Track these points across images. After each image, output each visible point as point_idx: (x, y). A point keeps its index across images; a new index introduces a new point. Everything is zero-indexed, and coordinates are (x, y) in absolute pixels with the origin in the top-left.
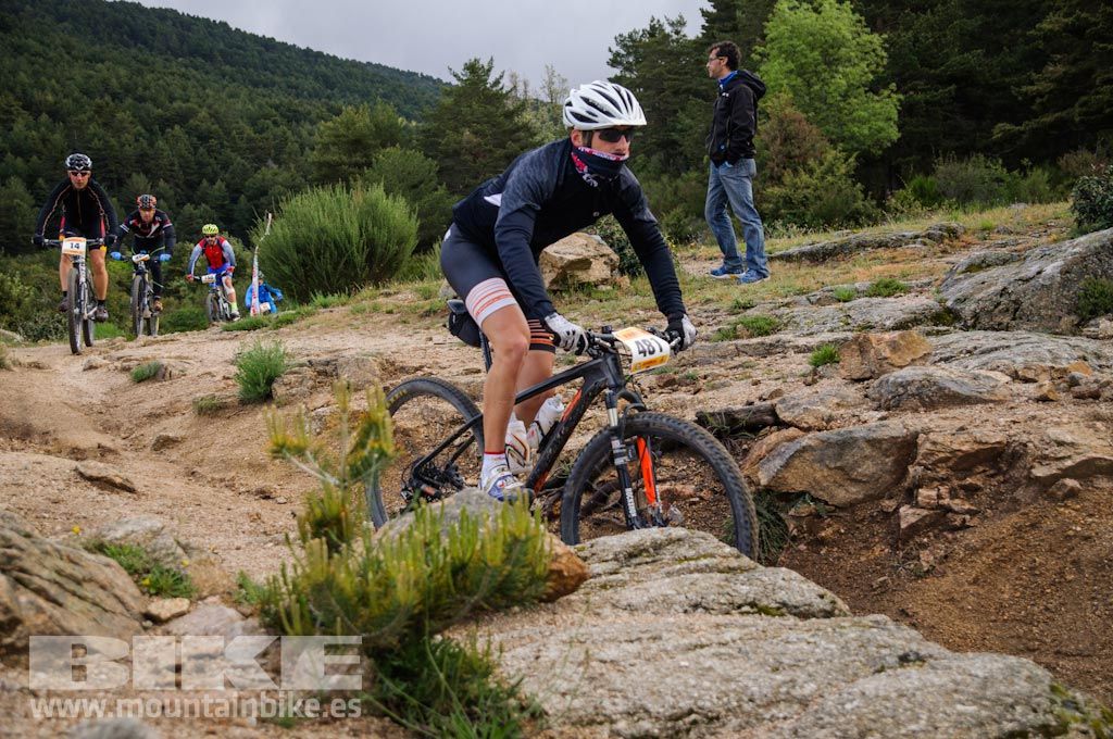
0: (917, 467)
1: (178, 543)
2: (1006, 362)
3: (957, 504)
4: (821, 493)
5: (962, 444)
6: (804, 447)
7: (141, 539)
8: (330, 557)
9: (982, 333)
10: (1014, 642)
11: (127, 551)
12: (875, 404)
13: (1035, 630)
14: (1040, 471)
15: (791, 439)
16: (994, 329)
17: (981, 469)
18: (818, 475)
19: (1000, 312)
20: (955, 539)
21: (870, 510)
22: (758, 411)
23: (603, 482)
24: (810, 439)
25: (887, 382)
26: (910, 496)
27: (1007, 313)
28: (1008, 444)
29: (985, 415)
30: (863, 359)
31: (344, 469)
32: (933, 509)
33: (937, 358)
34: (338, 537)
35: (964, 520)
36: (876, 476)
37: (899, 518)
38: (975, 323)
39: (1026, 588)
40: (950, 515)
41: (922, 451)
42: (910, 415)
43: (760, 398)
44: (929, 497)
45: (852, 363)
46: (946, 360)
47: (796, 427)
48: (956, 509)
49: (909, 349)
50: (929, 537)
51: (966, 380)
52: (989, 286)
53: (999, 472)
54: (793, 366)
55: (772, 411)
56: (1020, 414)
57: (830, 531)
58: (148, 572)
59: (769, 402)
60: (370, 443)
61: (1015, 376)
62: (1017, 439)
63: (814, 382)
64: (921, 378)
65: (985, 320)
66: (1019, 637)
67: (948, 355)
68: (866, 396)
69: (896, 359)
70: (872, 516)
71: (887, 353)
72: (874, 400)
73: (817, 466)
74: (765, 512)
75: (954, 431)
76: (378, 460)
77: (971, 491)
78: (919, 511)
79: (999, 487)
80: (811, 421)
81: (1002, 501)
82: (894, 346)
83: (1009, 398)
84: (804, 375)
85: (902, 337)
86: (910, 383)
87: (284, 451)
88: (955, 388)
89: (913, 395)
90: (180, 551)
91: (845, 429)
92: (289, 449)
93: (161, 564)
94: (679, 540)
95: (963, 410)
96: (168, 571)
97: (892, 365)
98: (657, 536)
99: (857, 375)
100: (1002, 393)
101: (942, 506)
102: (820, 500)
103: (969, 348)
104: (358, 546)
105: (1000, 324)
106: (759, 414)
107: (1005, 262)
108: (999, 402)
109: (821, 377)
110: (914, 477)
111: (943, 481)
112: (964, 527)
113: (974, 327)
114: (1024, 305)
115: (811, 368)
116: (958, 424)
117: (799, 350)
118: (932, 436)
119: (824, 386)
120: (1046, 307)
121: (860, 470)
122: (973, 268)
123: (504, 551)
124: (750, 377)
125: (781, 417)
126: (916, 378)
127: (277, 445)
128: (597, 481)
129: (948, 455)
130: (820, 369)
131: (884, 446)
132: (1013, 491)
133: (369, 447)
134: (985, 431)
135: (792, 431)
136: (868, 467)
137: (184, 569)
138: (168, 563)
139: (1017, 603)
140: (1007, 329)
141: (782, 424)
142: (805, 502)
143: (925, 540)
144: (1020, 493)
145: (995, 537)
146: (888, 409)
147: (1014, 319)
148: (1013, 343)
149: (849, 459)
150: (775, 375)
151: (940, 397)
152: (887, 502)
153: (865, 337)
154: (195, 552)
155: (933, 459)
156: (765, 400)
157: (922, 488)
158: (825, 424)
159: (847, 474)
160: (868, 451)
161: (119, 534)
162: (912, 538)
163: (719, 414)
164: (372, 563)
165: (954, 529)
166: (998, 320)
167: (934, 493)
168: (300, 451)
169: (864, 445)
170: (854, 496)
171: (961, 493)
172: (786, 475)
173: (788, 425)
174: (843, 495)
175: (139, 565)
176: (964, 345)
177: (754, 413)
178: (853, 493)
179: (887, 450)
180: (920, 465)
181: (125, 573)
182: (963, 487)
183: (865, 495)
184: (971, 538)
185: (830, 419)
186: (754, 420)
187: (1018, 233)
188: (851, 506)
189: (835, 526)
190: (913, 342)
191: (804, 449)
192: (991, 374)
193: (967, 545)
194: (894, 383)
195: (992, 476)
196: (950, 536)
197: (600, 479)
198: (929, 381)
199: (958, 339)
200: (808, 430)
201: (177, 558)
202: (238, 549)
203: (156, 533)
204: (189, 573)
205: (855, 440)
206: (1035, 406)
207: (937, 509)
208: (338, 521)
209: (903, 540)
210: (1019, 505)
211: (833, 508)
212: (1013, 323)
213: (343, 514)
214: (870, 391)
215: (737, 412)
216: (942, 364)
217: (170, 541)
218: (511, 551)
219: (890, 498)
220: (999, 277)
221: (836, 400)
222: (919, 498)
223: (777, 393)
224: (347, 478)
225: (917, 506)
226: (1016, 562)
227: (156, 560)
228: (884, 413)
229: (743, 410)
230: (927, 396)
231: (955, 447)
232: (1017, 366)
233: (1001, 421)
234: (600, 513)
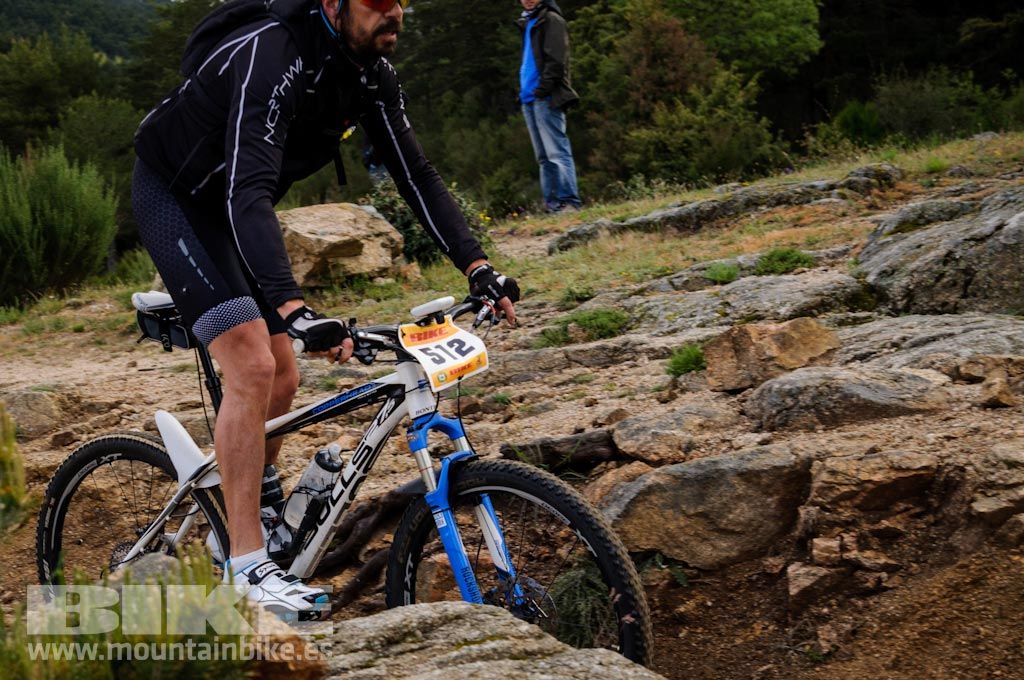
0: (811, 508)
2: (945, 356)
3: (868, 557)
4: (677, 551)
5: (874, 471)
6: (650, 487)
9: (918, 318)
12: (754, 424)
14: (984, 506)
15: (632, 478)
16: (934, 312)
17: (902, 506)
18: (672, 526)
19: (944, 287)
20: (867, 607)
21: (747, 573)
22: (589, 440)
23: (373, 551)
24: (657, 474)
25: (770, 390)
26: (803, 552)
27: (954, 288)
28: (939, 469)
29: (909, 431)
30: (740, 360)
32: (834, 566)
33: (850, 356)
35: (879, 580)
36: (755, 523)
37: (787, 579)
38: (909, 304)
40: (859, 573)
41: (816, 484)
42: (802, 435)
43: (595, 424)
44: (827, 549)
45: (724, 367)
46: (863, 358)
47: (643, 460)
48: (867, 564)
49: (805, 344)
50: (830, 606)
51: (883, 383)
52: (928, 250)
53: (929, 509)
54: (647, 377)
55: (608, 440)
56: (957, 427)
57: (691, 604)
59: (605, 428)
61: (956, 376)
62: (950, 461)
63: (673, 397)
64: (817, 382)
65: (922, 300)
67: (865, 350)
68: (742, 413)
69: (786, 359)
70: (750, 581)
71: (773, 350)
72: (753, 417)
73: (669, 512)
74: (598, 581)
75: (863, 455)
77: (888, 538)
78: (814, 570)
79: (928, 531)
80: (663, 451)
81: (933, 550)
82: (784, 341)
83: (945, 405)
84: (659, 390)
85: (795, 328)
86: (802, 391)
88: (866, 394)
89: (807, 408)
91: (707, 459)
94: (458, 617)
95: (878, 425)
97: (780, 367)
98: (427, 613)
99: (731, 384)
100: (934, 398)
101: (848, 562)
102: (677, 562)
103: (895, 339)
105: (945, 304)
106: (589, 445)
107: (952, 215)
108: (930, 412)
109: (683, 391)
110: (806, 522)
111: (847, 525)
112: (879, 589)
113: (907, 310)
114: (980, 275)
115: (669, 378)
116: (868, 444)
117: (655, 354)
118: (829, 463)
119: (685, 402)
121: (731, 516)
122: (905, 226)
124: (583, 395)
125: (620, 447)
126: (810, 383)
128: (364, 551)
129: (854, 488)
130: (681, 379)
131: (765, 481)
132: (948, 536)
134: (906, 452)
135: (636, 467)
136: (742, 512)
140: (955, 310)
141: (623, 458)
142: (654, 564)
143: (825, 610)
144: (957, 538)
145: (922, 601)
146: (772, 429)
147: (965, 296)
148: (957, 330)
149: (714, 500)
150: (620, 391)
151: (846, 408)
152: (771, 560)
153: (740, 330)
155: (833, 495)
156: (601, 425)
157: (817, 537)
158: (682, 454)
159: (712, 523)
160: (741, 489)
162: (805, 608)
163: (533, 447)
165: (866, 594)
166: (941, 298)
167: (834, 544)
169: (735, 481)
170: (724, 554)
171: (874, 542)
172: (626, 528)
173: (630, 458)
174: (708, 552)
176: (888, 336)
177: (583, 444)
178: (724, 550)
179: (768, 486)
180: (814, 504)
182: (877, 533)
183: (741, 551)
184: (889, 605)
185: (690, 447)
186: (581, 454)
187: (982, 175)
188: (720, 568)
189: (700, 597)
190: (811, 333)
191: (650, 490)
192: (921, 373)
193: (883, 614)
194: (779, 391)
195: (918, 516)
196: (860, 603)
197: (369, 548)
198: (830, 387)
199: (883, 327)
200: (659, 463)
205: (722, 473)
206: (980, 414)
207: (840, 566)
209: (795, 611)
210: (957, 555)
211: (695, 572)
212: (965, 302)
214: (747, 405)
215: (557, 443)
216: (856, 365)
219: (776, 554)
220: (942, 237)
221: (698, 421)
222: (815, 552)
223: (618, 416)
225: (812, 562)
228: (766, 435)
229: (567, 441)
230: (828, 409)
231: (864, 476)
232: (960, 361)
233: (931, 437)
234: (370, 595)
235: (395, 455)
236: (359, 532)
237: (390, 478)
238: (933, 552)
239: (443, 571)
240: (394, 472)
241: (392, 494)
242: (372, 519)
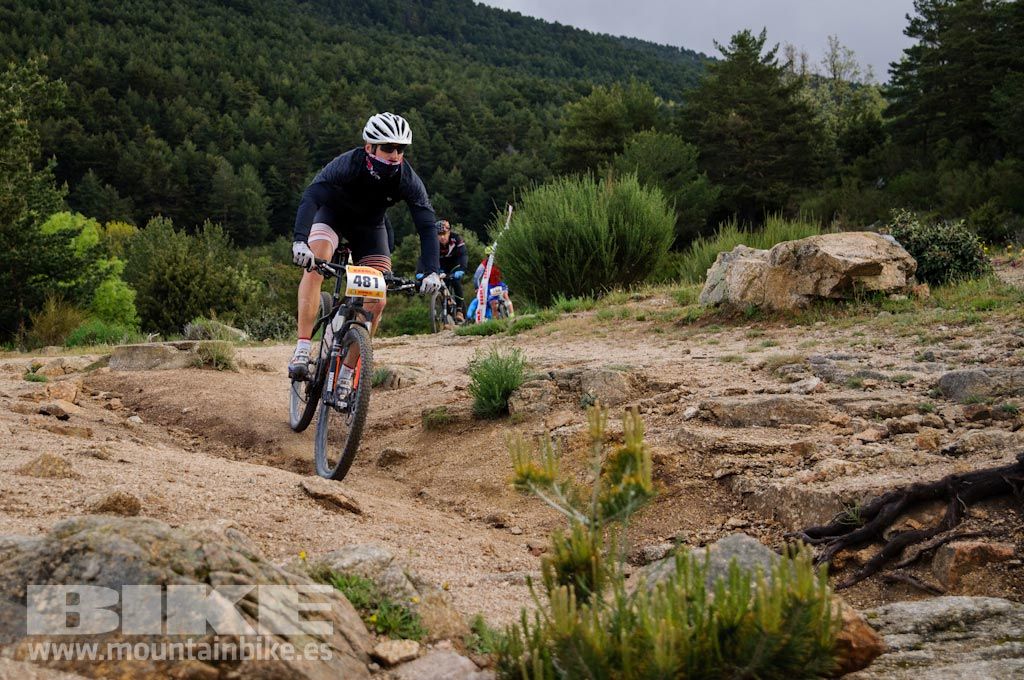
1: (408, 577)
7: (368, 570)
8: (579, 608)
11: (354, 582)
23: (896, 532)
31: (595, 506)
34: (587, 585)
58: (375, 607)
60: (626, 477)
76: (636, 496)
87: (529, 482)
90: (409, 586)
92: (534, 481)
93: (389, 599)
94: (999, 614)
96: (396, 608)
98: (970, 606)
104: (610, 597)
123: (783, 616)
127: (521, 475)
128: (888, 531)
133: (624, 483)
137: (413, 607)
138: (397, 599)
154: (426, 589)
161: (346, 562)
164: (624, 618)
168: (546, 482)
175: (366, 599)
181: (352, 607)
197: (893, 529)
201: (405, 594)
202: (470, 586)
203: (385, 564)
204: (419, 611)
208: (588, 566)
213: (593, 558)
217: (399, 574)
218: (790, 615)
224: (598, 516)
227: (384, 595)
234: (892, 570)
235: (915, 450)
236: (885, 515)
237: (911, 470)
239: (961, 557)
240: (914, 465)
241: (916, 486)
242: (897, 505)
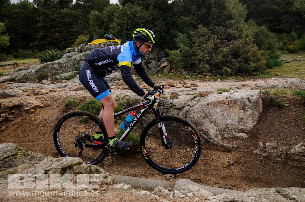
5: (11, 104)
9: (20, 83)
10: (21, 141)
13: (25, 138)
14: (26, 109)
16: (22, 82)
17: (15, 109)
19: (24, 79)
20: (10, 123)
27: (25, 79)
28: (20, 104)
29: (16, 99)
33: (9, 88)
35: (11, 119)
38: (19, 81)
39: (23, 131)
40: (8, 119)
41: (2, 106)
44: (3, 115)
48: (10, 117)
51: (13, 92)
52: (21, 74)
53: (19, 109)
56: (23, 98)
61: (24, 91)
62: (22, 103)
64: (3, 92)
65: (21, 81)
66: (22, 140)
67: (11, 88)
77: (13, 114)
78: (1, 119)
79: (19, 112)
83: (22, 95)
88: (10, 94)
89: (1, 96)
95: (12, 98)
100: (20, 94)
101: (7, 117)
103: (16, 86)
105: (24, 81)
107: (25, 69)
108: (19, 96)
111: (7, 112)
112: (11, 121)
113: (18, 82)
114: (29, 78)
116: (10, 101)
118: (4, 103)
120: (33, 78)
122: (18, 71)
129: (8, 107)
132: (21, 113)
134: (15, 102)
139: (22, 134)
140: (25, 82)
143: (3, 124)
144: (23, 113)
145: (17, 122)
147: (27, 80)
148: (25, 85)
151: (7, 96)
155: (4, 108)
165: (9, 121)
166: (23, 81)
167: (5, 115)
180: (1, 109)
182: (11, 113)
187: (31, 64)
190: (3, 85)
192: (19, 91)
193: (12, 124)
195: (17, 110)
198: (5, 93)
199: (15, 84)
206: (26, 96)
207: (5, 118)
210: (23, 115)
212: (27, 81)
216: (10, 90)
220: (23, 72)
222: (1, 116)
226: (22, 126)
230: (4, 96)
231: (9, 105)
232: (24, 89)
233: (19, 100)
238: (20, 115)
